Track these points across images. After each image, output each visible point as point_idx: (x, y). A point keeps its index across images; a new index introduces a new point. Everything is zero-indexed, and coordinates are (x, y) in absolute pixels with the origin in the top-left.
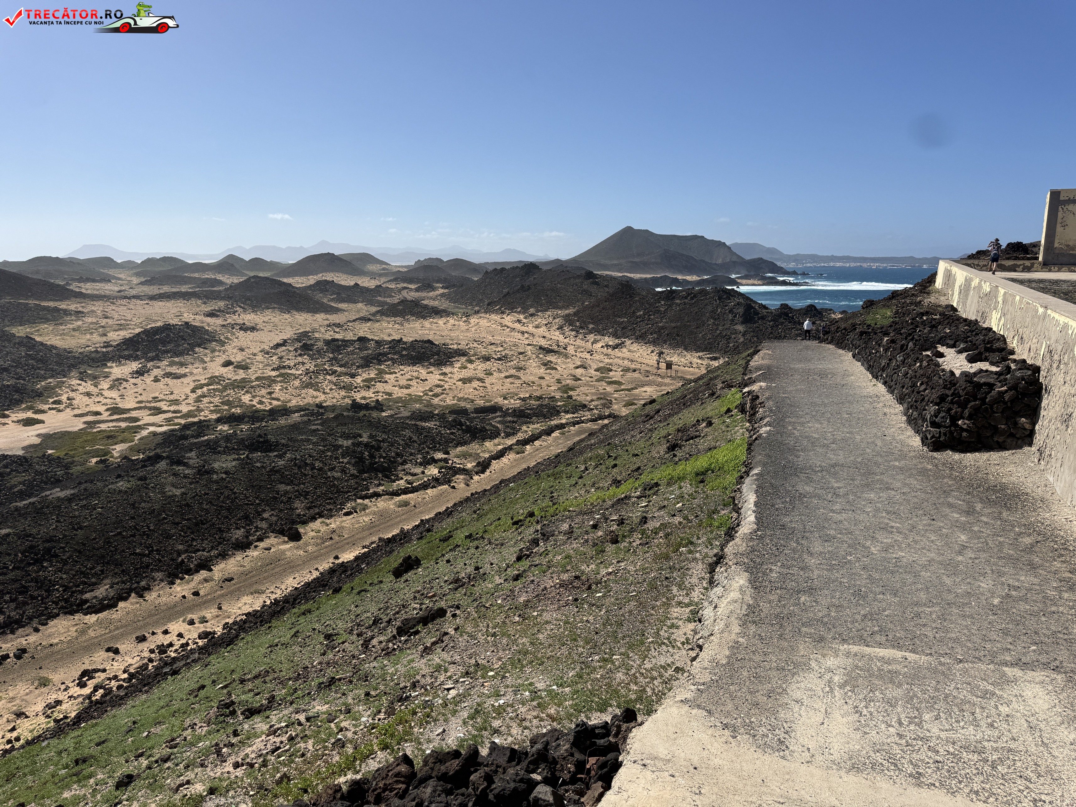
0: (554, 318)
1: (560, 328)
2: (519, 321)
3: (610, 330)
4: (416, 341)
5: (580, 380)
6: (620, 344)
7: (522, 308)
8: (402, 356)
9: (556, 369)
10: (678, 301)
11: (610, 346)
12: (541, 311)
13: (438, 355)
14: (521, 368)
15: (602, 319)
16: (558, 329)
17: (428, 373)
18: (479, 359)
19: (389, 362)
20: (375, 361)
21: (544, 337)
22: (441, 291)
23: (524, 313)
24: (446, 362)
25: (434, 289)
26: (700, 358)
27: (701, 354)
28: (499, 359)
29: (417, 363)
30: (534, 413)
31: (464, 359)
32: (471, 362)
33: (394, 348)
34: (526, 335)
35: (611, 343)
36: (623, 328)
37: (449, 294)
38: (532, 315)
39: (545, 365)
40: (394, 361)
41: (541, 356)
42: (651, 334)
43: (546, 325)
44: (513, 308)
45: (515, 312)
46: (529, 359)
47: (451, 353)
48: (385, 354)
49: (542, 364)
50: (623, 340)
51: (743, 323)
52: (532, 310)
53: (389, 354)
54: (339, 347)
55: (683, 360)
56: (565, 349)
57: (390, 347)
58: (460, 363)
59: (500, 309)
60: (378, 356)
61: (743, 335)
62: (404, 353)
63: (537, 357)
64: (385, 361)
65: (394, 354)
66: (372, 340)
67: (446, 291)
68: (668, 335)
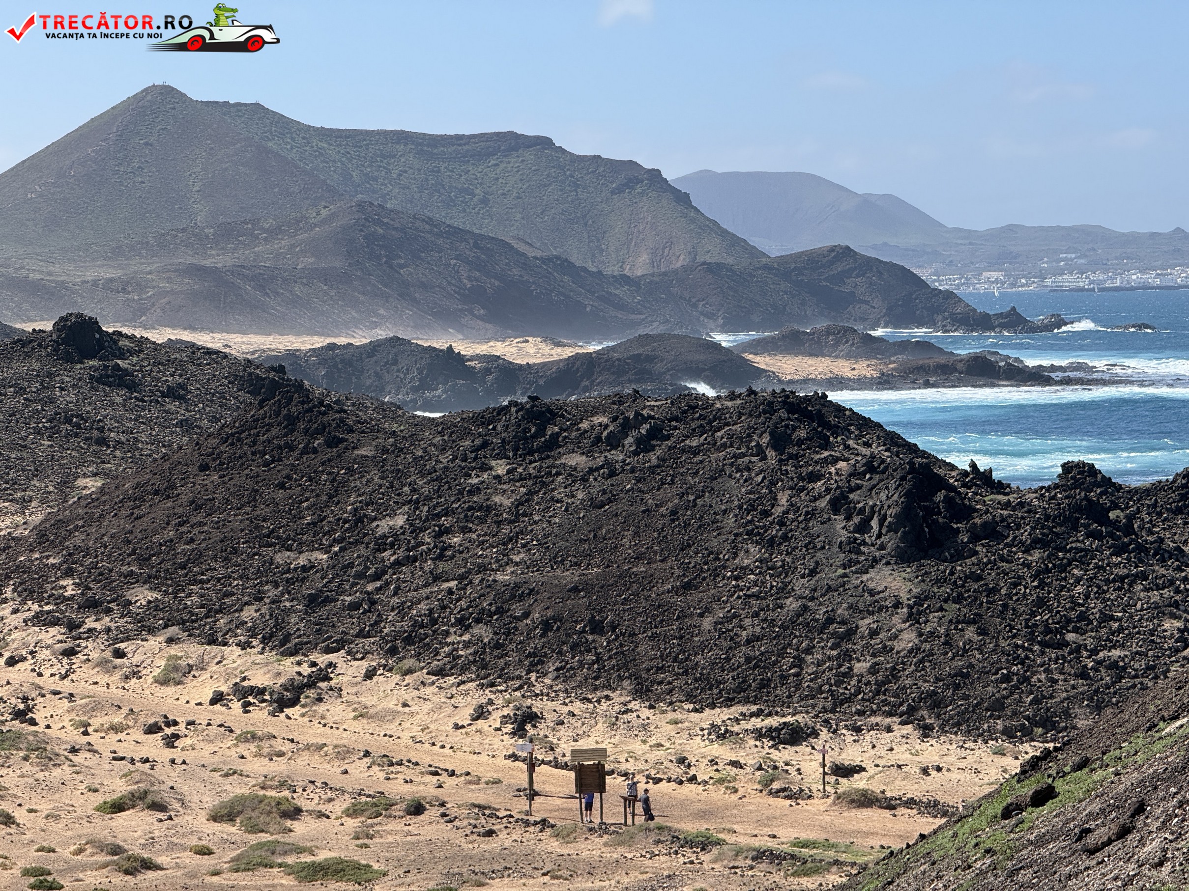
3: (249, 613)
6: (311, 683)
10: (576, 460)
11: (259, 692)
15: (197, 557)
26: (721, 734)
27: (720, 715)
35: (259, 679)
36: (314, 601)
42: (463, 624)
50: (322, 659)
51: (903, 558)
55: (637, 747)
61: (914, 617)
68: (546, 626)
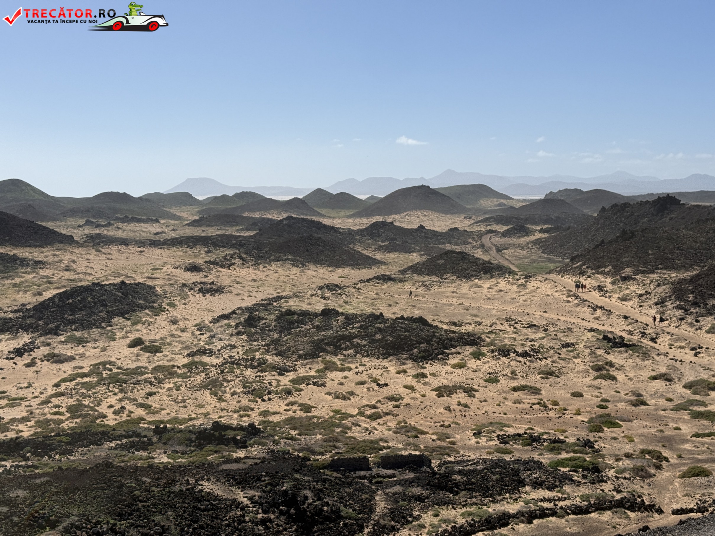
0: (659, 285)
1: (661, 303)
2: (600, 288)
4: (402, 318)
5: (644, 403)
7: (614, 267)
8: (373, 341)
9: (614, 378)
12: (643, 272)
13: (428, 341)
14: (551, 374)
16: (656, 304)
17: (399, 372)
18: (493, 351)
19: (351, 351)
20: (330, 348)
21: (626, 317)
22: (538, 236)
23: (613, 275)
24: (437, 355)
25: (528, 233)
28: (525, 354)
29: (390, 355)
30: (469, 483)
31: (469, 350)
32: (478, 355)
33: (367, 328)
34: (599, 312)
37: (547, 240)
38: (625, 279)
39: (598, 369)
40: (358, 349)
41: (600, 352)
43: (641, 295)
44: (599, 267)
45: (601, 273)
46: (577, 357)
47: (451, 339)
48: (349, 338)
49: (593, 368)
52: (628, 271)
53: (356, 337)
54: (291, 323)
56: (653, 340)
57: (361, 327)
58: (460, 357)
59: (580, 267)
60: (339, 340)
62: (378, 337)
63: (592, 353)
64: (345, 349)
65: (363, 338)
66: (342, 314)
67: (546, 235)
